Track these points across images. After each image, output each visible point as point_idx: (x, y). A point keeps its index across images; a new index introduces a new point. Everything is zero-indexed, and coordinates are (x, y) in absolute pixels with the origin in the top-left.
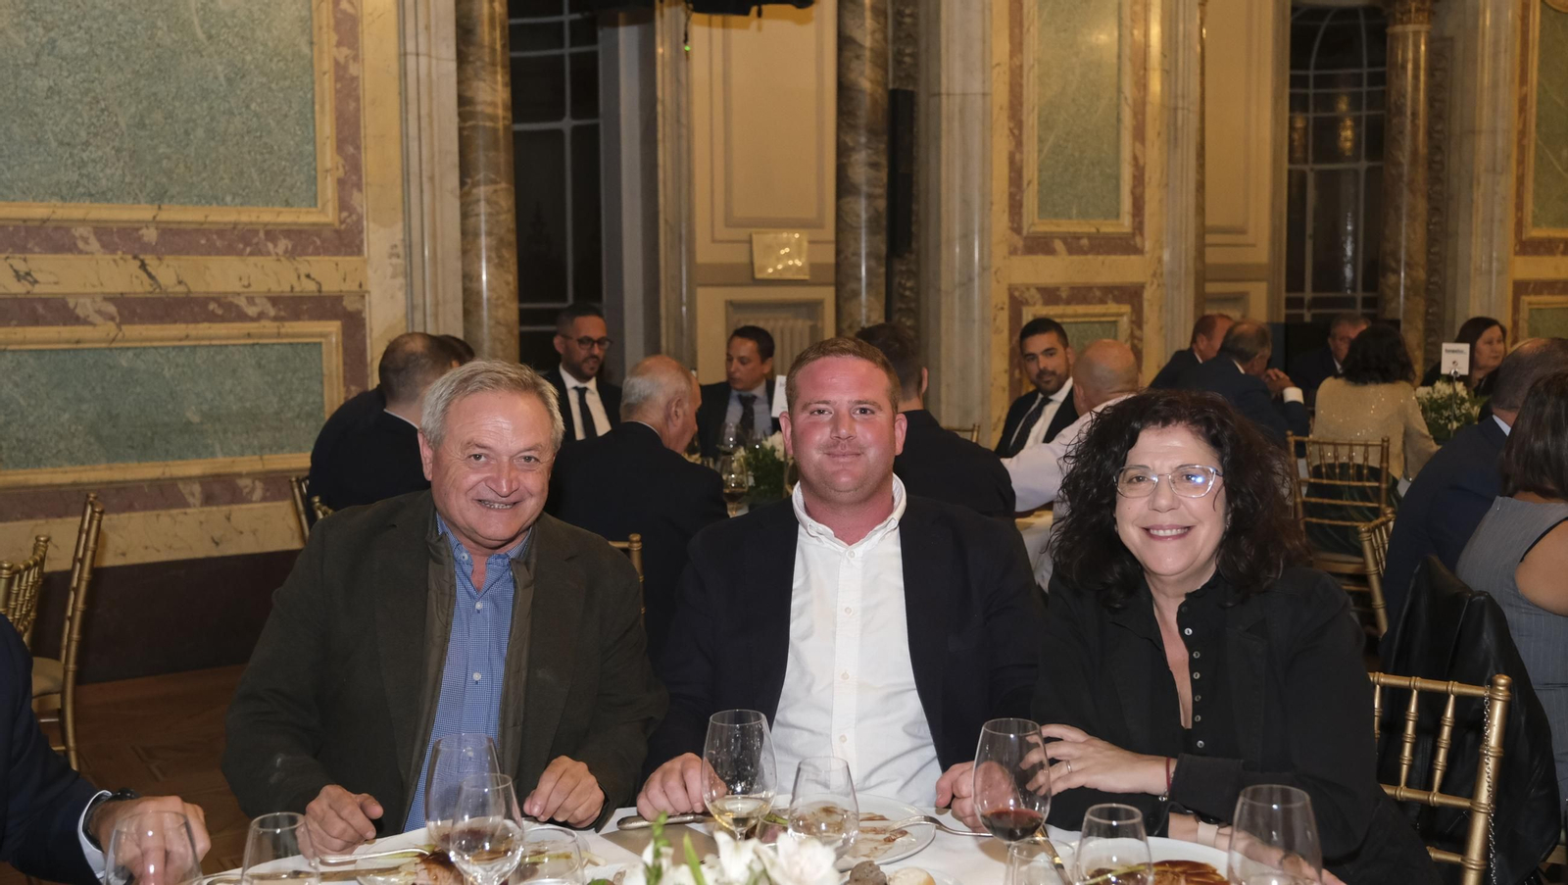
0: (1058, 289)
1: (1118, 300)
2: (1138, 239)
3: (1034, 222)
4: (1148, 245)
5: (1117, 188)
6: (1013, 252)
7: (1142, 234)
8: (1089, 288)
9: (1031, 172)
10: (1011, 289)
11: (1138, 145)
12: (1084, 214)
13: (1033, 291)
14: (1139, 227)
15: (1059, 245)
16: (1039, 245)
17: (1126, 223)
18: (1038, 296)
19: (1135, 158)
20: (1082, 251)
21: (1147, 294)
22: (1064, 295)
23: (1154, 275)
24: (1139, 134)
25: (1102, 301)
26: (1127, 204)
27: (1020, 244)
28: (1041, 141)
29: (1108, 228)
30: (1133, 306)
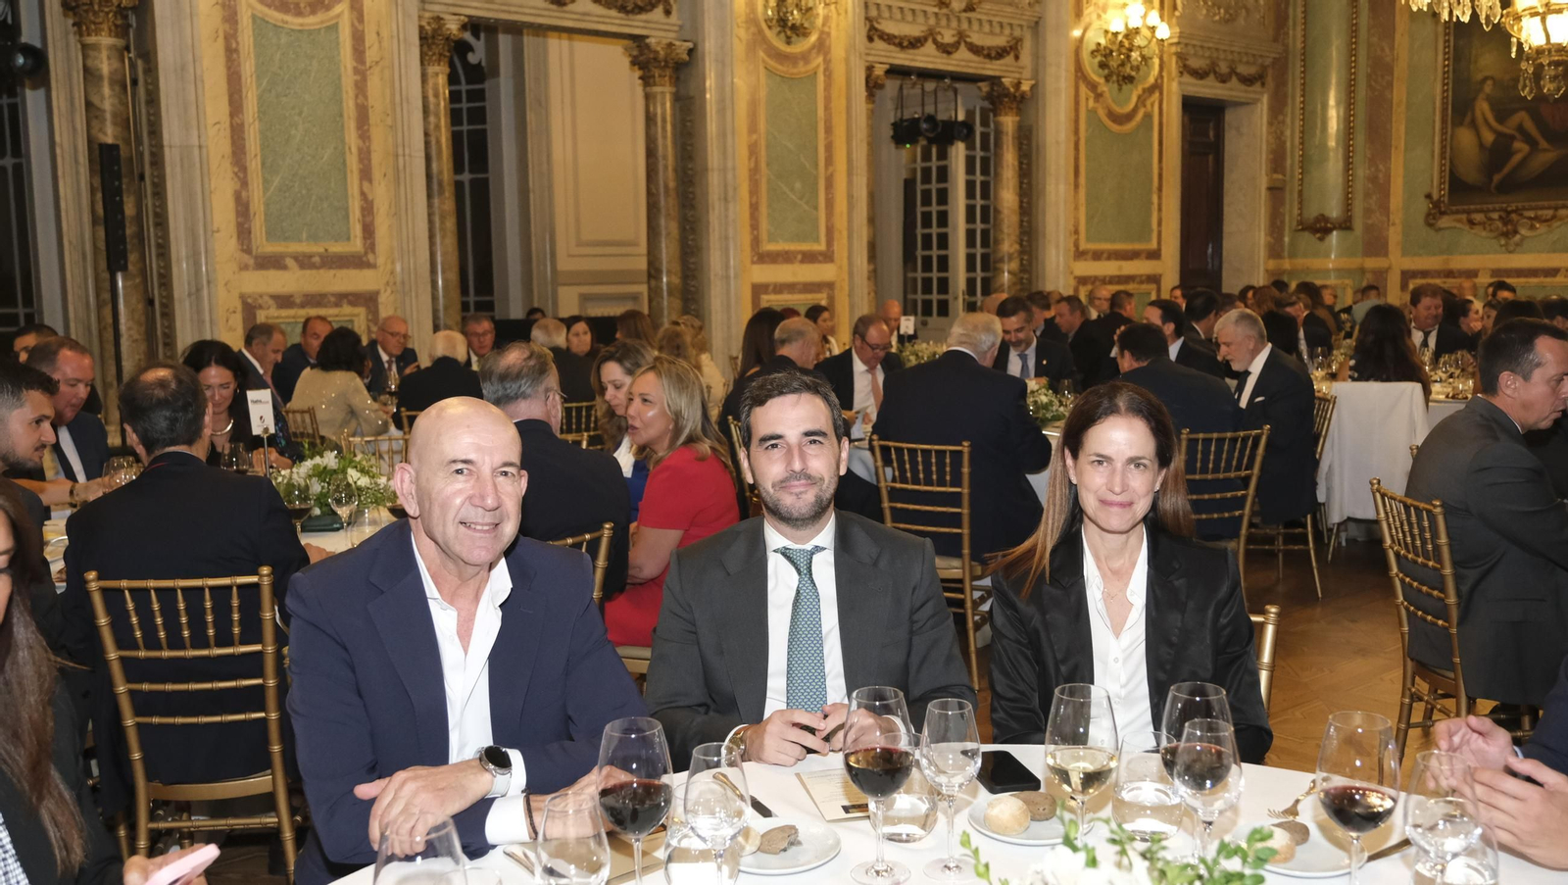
0: (291, 296)
1: (353, 304)
2: (371, 257)
3: (264, 245)
4: (381, 261)
5: (347, 217)
6: (244, 267)
7: (373, 252)
8: (323, 296)
9: (257, 205)
10: (243, 297)
11: (366, 185)
12: (314, 238)
13: (266, 298)
14: (371, 247)
15: (290, 262)
16: (273, 262)
17: (357, 245)
18: (271, 302)
19: (363, 194)
20: (313, 266)
21: (382, 299)
22: (298, 301)
23: (387, 283)
24: (366, 174)
25: (337, 305)
26: (357, 230)
27: (251, 262)
28: (266, 182)
29: (337, 248)
30: (368, 308)
